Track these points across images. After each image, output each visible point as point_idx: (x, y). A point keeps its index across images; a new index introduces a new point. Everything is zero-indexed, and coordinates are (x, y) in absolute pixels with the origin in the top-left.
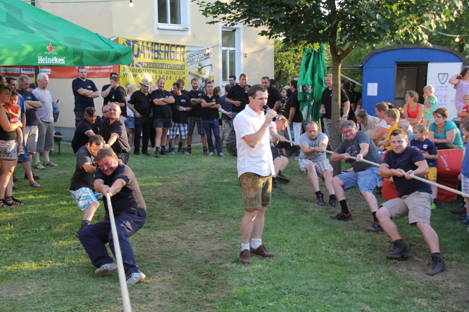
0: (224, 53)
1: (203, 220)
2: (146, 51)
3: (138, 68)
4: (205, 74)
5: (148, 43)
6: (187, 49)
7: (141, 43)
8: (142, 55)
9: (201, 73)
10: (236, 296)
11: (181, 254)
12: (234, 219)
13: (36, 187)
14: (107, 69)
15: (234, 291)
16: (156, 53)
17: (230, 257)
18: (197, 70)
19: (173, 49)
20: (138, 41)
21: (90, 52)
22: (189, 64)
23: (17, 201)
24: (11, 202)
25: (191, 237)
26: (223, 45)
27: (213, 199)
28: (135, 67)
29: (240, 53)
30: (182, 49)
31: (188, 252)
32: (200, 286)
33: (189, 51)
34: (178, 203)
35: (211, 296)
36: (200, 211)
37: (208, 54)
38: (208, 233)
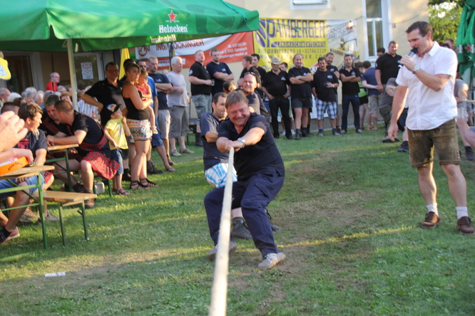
0: (369, 25)
1: (346, 191)
2: (282, 30)
3: (274, 48)
4: (348, 50)
5: (283, 20)
6: (326, 24)
7: (276, 22)
8: (278, 34)
9: (344, 49)
10: (380, 255)
11: (319, 222)
12: (381, 187)
13: (171, 171)
14: (242, 52)
15: (378, 250)
16: (294, 31)
17: (375, 222)
18: (339, 46)
19: (312, 25)
20: (272, 20)
21: (214, 18)
22: (330, 40)
23: (151, 183)
24: (146, 184)
25: (330, 205)
26: (368, 16)
27: (358, 172)
28: (271, 48)
29: (387, 23)
30: (322, 24)
31: (327, 219)
32: (339, 249)
33: (330, 26)
34: (318, 178)
35: (351, 257)
36: (342, 183)
37: (351, 28)
38: (350, 201)
